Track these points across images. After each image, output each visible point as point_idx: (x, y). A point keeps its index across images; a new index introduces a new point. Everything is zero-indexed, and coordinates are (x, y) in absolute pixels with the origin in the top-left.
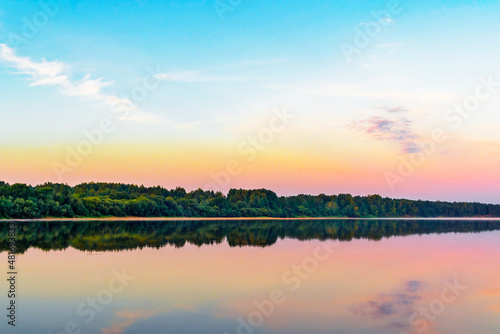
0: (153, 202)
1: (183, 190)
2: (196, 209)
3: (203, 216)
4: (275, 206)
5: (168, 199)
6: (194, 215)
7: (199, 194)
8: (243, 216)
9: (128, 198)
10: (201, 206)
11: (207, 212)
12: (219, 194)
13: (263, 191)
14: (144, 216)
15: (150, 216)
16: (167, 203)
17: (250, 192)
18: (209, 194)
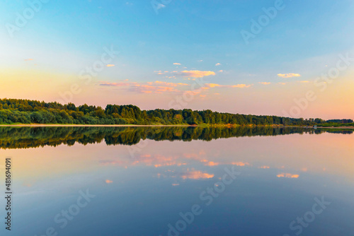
0: (51, 114)
1: (73, 105)
2: (83, 119)
3: (88, 124)
4: (140, 116)
5: (61, 111)
6: (81, 123)
7: (84, 109)
8: (116, 124)
9: (33, 111)
10: (87, 116)
11: (90, 121)
12: (99, 108)
13: (130, 106)
14: (45, 123)
15: (48, 123)
16: (62, 115)
17: (121, 107)
18: (92, 108)
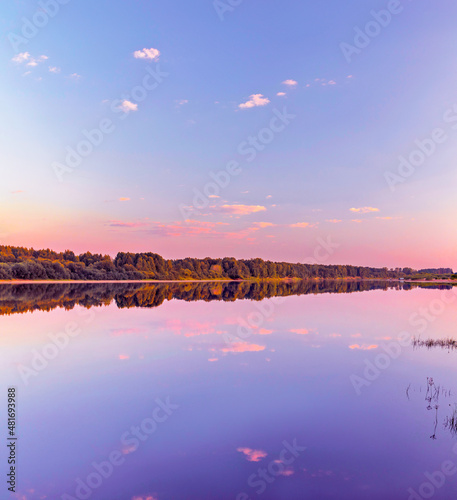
0: (40, 265)
1: (72, 253)
2: (83, 272)
3: (90, 279)
4: (162, 268)
5: (54, 262)
6: (81, 278)
7: (86, 259)
8: (129, 279)
9: (16, 261)
10: (89, 269)
11: (94, 275)
12: (107, 257)
13: (149, 254)
14: (31, 278)
15: (36, 278)
16: (55, 267)
17: (137, 256)
18: (97, 258)
